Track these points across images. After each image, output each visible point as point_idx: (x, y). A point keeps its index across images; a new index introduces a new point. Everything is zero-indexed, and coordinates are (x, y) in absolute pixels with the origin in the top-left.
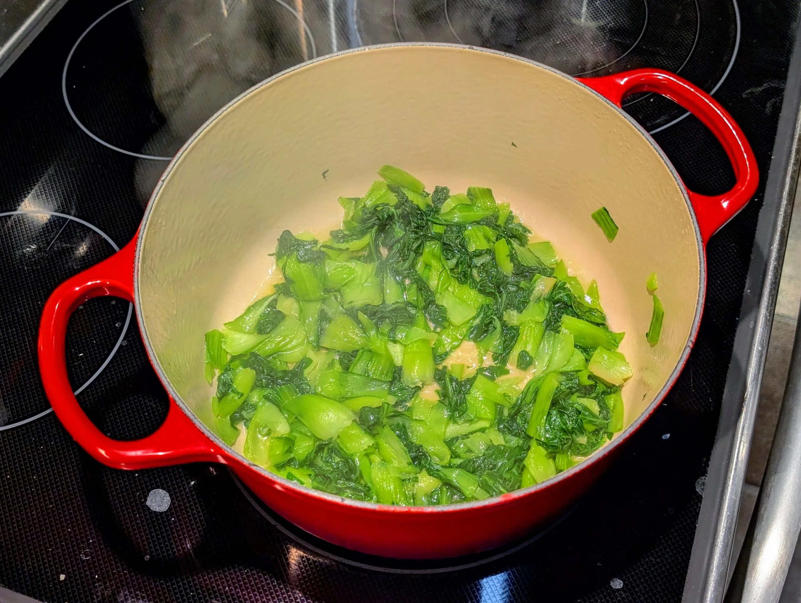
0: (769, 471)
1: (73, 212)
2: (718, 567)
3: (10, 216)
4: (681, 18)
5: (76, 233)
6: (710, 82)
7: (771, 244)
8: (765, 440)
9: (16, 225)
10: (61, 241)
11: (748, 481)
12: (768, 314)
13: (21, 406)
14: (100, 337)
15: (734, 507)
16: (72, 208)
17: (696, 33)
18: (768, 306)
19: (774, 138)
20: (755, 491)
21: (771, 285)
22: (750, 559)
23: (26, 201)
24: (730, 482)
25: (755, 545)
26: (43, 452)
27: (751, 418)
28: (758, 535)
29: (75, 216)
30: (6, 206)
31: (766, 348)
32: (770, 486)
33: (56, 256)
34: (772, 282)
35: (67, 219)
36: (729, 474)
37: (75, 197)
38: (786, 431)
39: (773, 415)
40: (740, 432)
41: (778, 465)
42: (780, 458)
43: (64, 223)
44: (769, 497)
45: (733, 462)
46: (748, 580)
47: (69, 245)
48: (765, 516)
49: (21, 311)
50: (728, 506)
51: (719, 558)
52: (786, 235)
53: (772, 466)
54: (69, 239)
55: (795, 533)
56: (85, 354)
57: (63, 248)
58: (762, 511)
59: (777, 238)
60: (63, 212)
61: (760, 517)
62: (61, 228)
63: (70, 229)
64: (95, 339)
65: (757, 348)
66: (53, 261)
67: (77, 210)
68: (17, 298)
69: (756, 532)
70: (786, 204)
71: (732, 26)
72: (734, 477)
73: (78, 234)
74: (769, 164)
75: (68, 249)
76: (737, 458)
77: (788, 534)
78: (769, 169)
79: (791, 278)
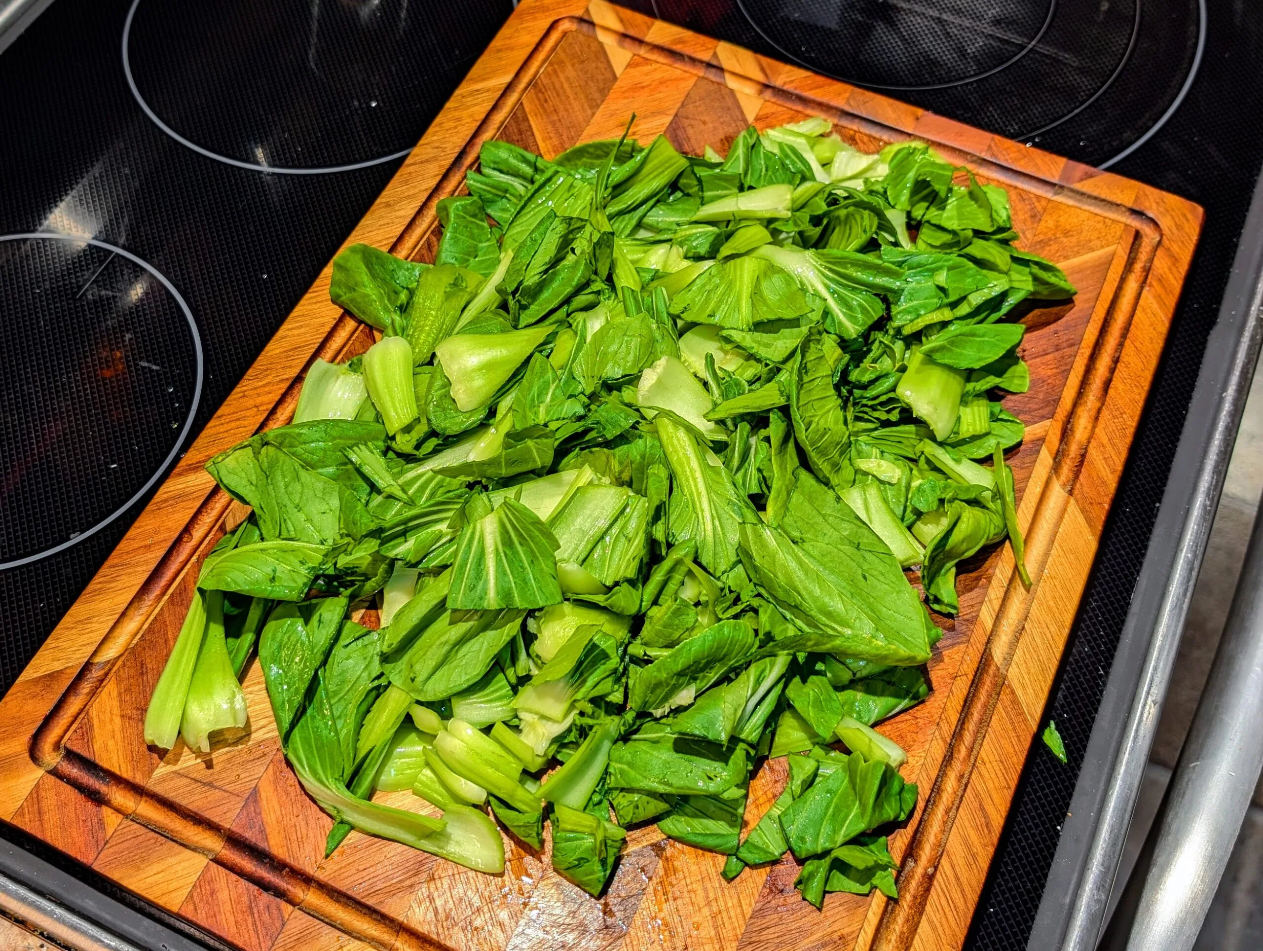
0: (1187, 754)
1: (122, 240)
2: (1088, 906)
3: (25, 241)
4: (1109, 9)
5: (122, 275)
6: (1147, 115)
7: (1224, 389)
8: (1188, 695)
9: (34, 254)
10: (99, 286)
11: (1154, 759)
12: (1208, 503)
13: (17, 537)
14: (145, 441)
15: (1125, 810)
16: (120, 236)
17: (1131, 35)
18: (1209, 489)
19: (1245, 216)
20: (1164, 777)
21: (1218, 455)
22: (1144, 895)
23: (57, 211)
24: (1122, 769)
25: (1154, 871)
26: (43, 613)
27: (1165, 667)
28: (1160, 857)
29: (124, 247)
30: (21, 224)
31: (1200, 558)
32: (1186, 779)
33: (90, 309)
34: (1220, 452)
35: (111, 252)
36: (1121, 755)
37: (126, 219)
38: (1221, 693)
39: (1204, 656)
40: (1146, 688)
41: (1202, 746)
42: (1208, 735)
43: (106, 257)
44: (1183, 797)
45: (1128, 737)
46: (1136, 928)
47: (111, 294)
48: (1174, 827)
49: (29, 388)
50: (1115, 808)
51: (1092, 890)
52: (1250, 376)
53: (1193, 747)
54: (111, 283)
55: (1220, 861)
56: (120, 465)
57: (100, 297)
58: (1169, 819)
59: (1234, 379)
60: (105, 241)
61: (1165, 828)
62: (100, 266)
63: (114, 268)
64: (138, 443)
65: (1186, 557)
66: (84, 315)
67: (127, 239)
68: (25, 368)
69: (1157, 851)
70: (1255, 326)
71: (1193, 28)
72: (1128, 762)
73: (126, 277)
74: (1233, 258)
75: (108, 299)
76: (1137, 731)
77: (1210, 858)
78: (1231, 265)
79: (1253, 437)
